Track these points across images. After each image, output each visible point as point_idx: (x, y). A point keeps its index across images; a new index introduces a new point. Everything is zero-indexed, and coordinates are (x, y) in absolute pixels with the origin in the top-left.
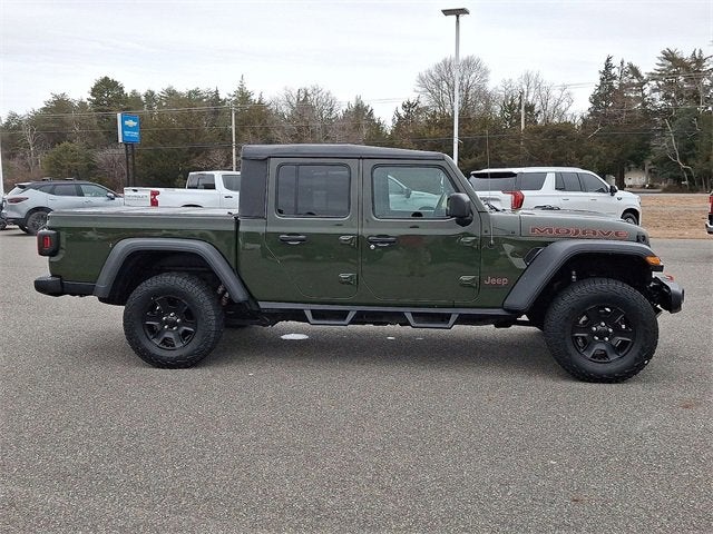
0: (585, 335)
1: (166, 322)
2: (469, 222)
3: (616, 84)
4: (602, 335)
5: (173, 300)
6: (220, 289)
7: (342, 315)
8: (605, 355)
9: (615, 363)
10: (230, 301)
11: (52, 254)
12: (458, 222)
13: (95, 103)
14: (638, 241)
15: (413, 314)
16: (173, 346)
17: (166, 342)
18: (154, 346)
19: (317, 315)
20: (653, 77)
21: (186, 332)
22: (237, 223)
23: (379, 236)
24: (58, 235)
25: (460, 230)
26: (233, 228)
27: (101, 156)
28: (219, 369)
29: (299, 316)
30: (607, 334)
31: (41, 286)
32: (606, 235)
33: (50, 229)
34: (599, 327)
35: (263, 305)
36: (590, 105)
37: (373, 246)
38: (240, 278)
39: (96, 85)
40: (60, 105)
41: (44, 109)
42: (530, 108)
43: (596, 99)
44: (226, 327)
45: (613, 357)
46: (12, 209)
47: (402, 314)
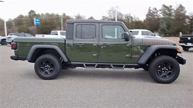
0: (160, 71)
1: (46, 67)
2: (128, 40)
3: (151, 12)
4: (164, 71)
5: (48, 62)
6: (61, 59)
7: (94, 65)
8: (165, 76)
9: (168, 78)
10: (63, 62)
11: (15, 49)
12: (125, 40)
13: (29, 16)
14: (174, 45)
15: (113, 65)
16: (48, 74)
17: (46, 73)
18: (43, 74)
19: (87, 65)
20: (160, 10)
21: (51, 70)
22: (65, 41)
23: (104, 44)
24: (17, 44)
25: (126, 42)
26: (64, 42)
27: (31, 28)
28: (60, 80)
29: (82, 66)
30: (166, 71)
31: (12, 58)
32: (165, 44)
33: (14, 42)
34: (164, 69)
35: (72, 63)
36: (146, 17)
37: (102, 47)
38: (66, 55)
39: (30, 12)
40: (21, 16)
41: (17, 17)
42: (131, 17)
43: (147, 15)
44: (62, 69)
45: (168, 77)
46: (8, 40)
47: (110, 65)
